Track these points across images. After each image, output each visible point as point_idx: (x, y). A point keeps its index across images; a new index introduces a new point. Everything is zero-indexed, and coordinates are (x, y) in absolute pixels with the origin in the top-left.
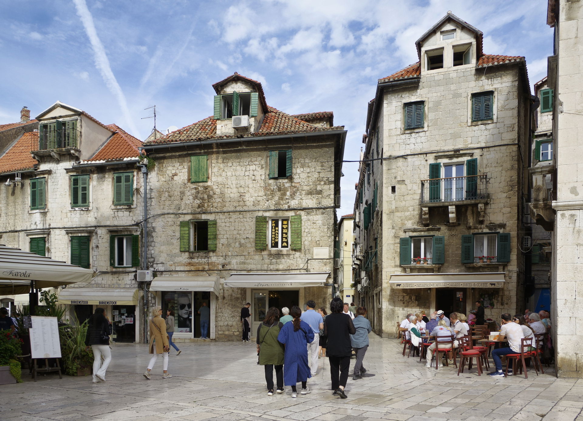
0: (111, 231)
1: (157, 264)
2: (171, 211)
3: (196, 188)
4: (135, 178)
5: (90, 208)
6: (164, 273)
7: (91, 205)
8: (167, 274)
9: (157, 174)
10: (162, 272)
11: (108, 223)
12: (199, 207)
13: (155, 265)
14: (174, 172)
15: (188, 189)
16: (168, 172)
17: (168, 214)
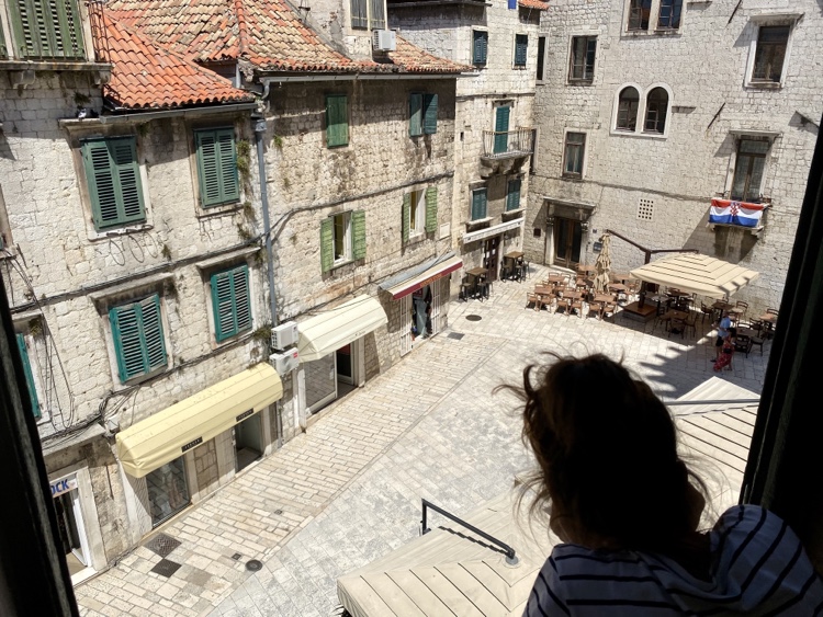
2: (303, 204)
3: (334, 158)
5: (149, 225)
7: (149, 215)
10: (296, 317)
11: (193, 251)
12: (339, 190)
13: (285, 309)
15: (324, 159)
17: (300, 210)
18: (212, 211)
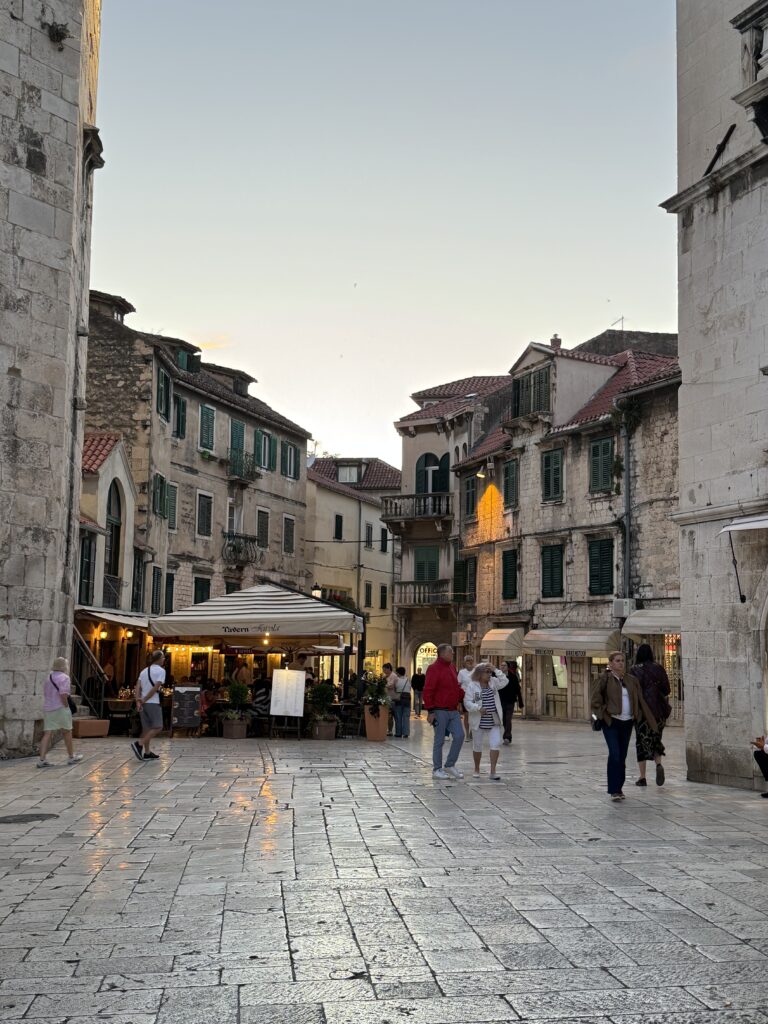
0: (587, 536)
1: (644, 586)
2: (660, 496)
4: (616, 446)
5: (564, 501)
6: (653, 602)
7: (565, 494)
8: (656, 604)
9: (643, 435)
10: (650, 600)
11: (584, 523)
13: (641, 590)
14: (663, 429)
16: (657, 430)
17: (657, 500)
18: (596, 496)
